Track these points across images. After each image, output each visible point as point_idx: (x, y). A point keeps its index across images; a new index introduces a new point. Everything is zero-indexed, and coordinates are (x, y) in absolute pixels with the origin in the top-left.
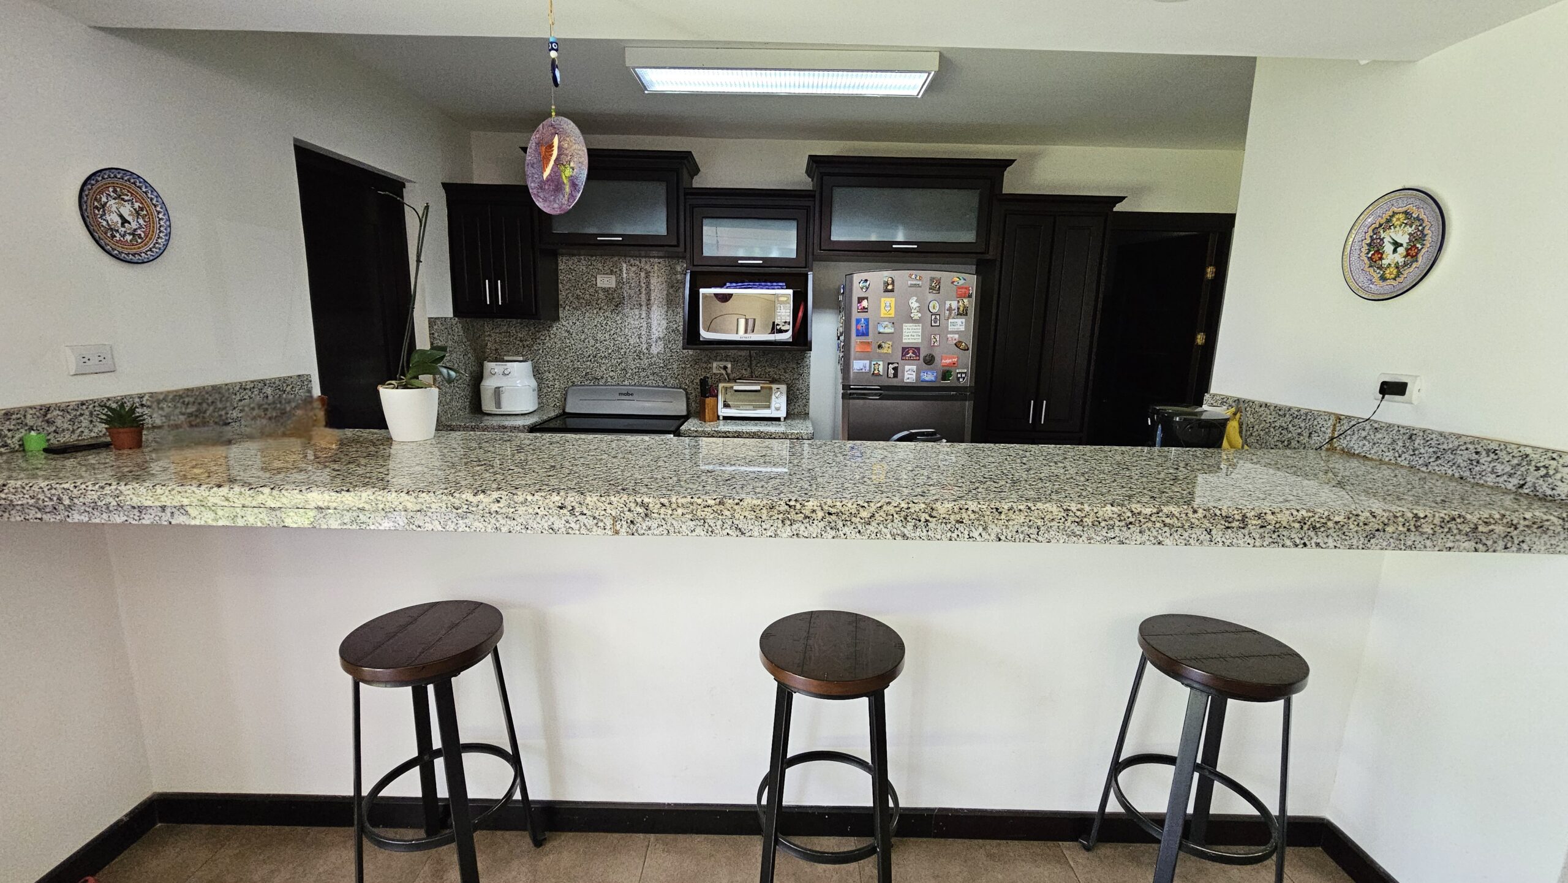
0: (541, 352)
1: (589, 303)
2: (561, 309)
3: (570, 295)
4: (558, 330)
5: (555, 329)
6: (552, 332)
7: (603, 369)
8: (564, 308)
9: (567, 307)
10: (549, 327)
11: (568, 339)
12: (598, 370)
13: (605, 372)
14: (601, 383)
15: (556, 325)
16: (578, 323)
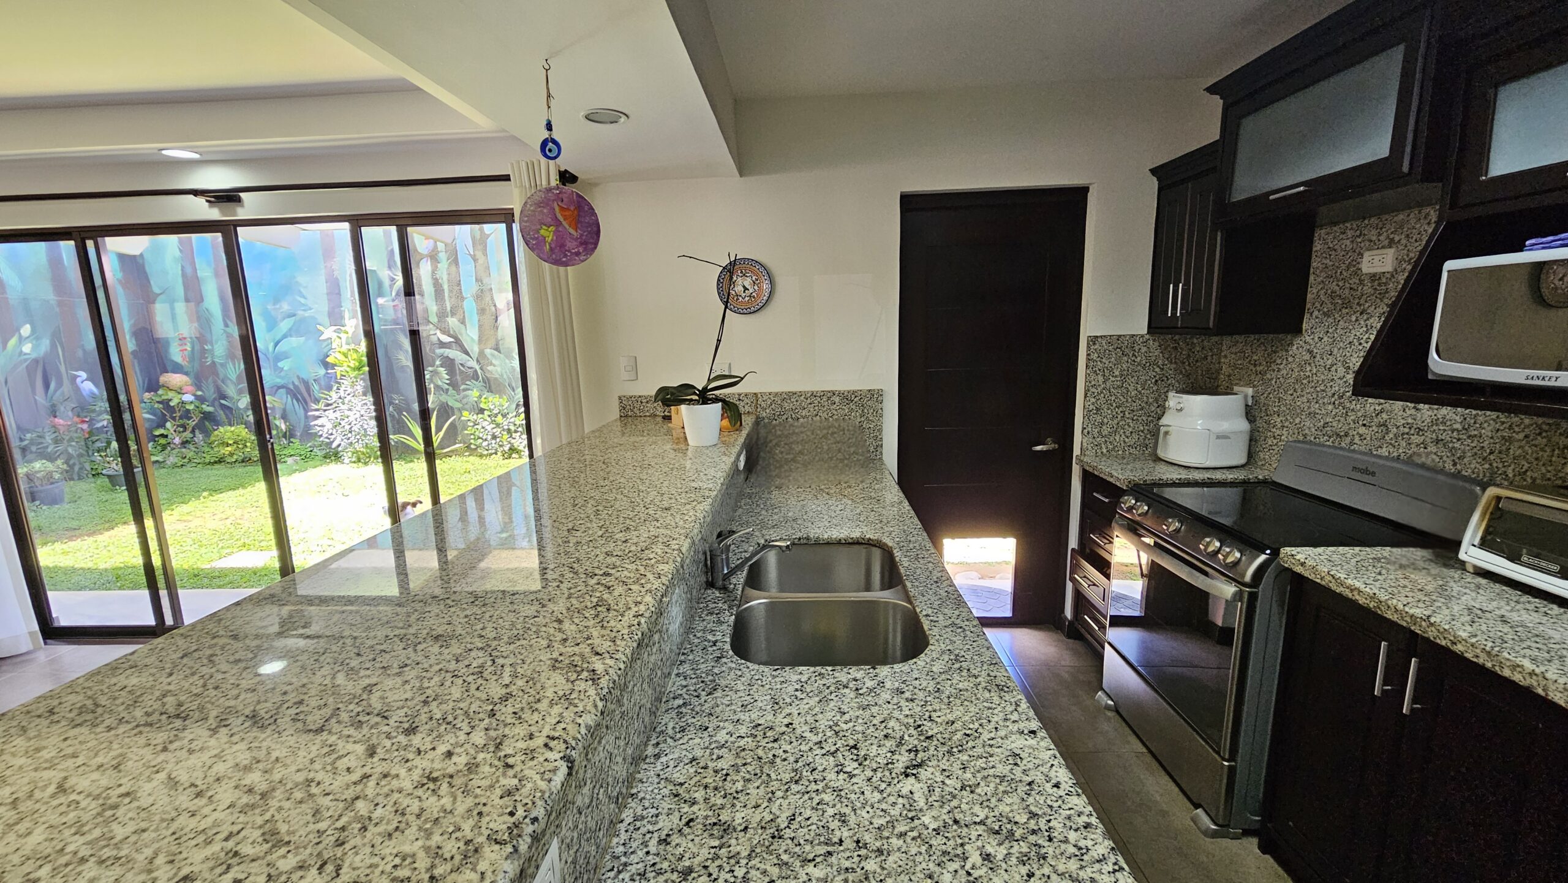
0: (1273, 382)
1: (1347, 304)
2: (1307, 316)
3: (1322, 292)
4: (1298, 348)
5: (1295, 347)
6: (1291, 353)
7: (1349, 420)
8: (1311, 314)
9: (1316, 313)
10: (1288, 345)
11: (1309, 364)
12: (1342, 419)
13: (1352, 425)
14: (1343, 444)
15: (1298, 342)
16: (1326, 339)
